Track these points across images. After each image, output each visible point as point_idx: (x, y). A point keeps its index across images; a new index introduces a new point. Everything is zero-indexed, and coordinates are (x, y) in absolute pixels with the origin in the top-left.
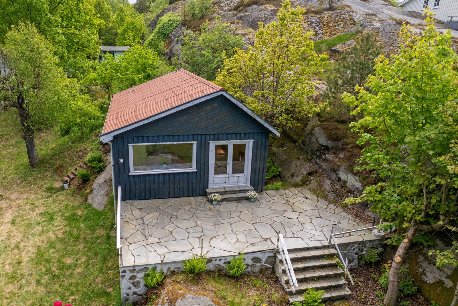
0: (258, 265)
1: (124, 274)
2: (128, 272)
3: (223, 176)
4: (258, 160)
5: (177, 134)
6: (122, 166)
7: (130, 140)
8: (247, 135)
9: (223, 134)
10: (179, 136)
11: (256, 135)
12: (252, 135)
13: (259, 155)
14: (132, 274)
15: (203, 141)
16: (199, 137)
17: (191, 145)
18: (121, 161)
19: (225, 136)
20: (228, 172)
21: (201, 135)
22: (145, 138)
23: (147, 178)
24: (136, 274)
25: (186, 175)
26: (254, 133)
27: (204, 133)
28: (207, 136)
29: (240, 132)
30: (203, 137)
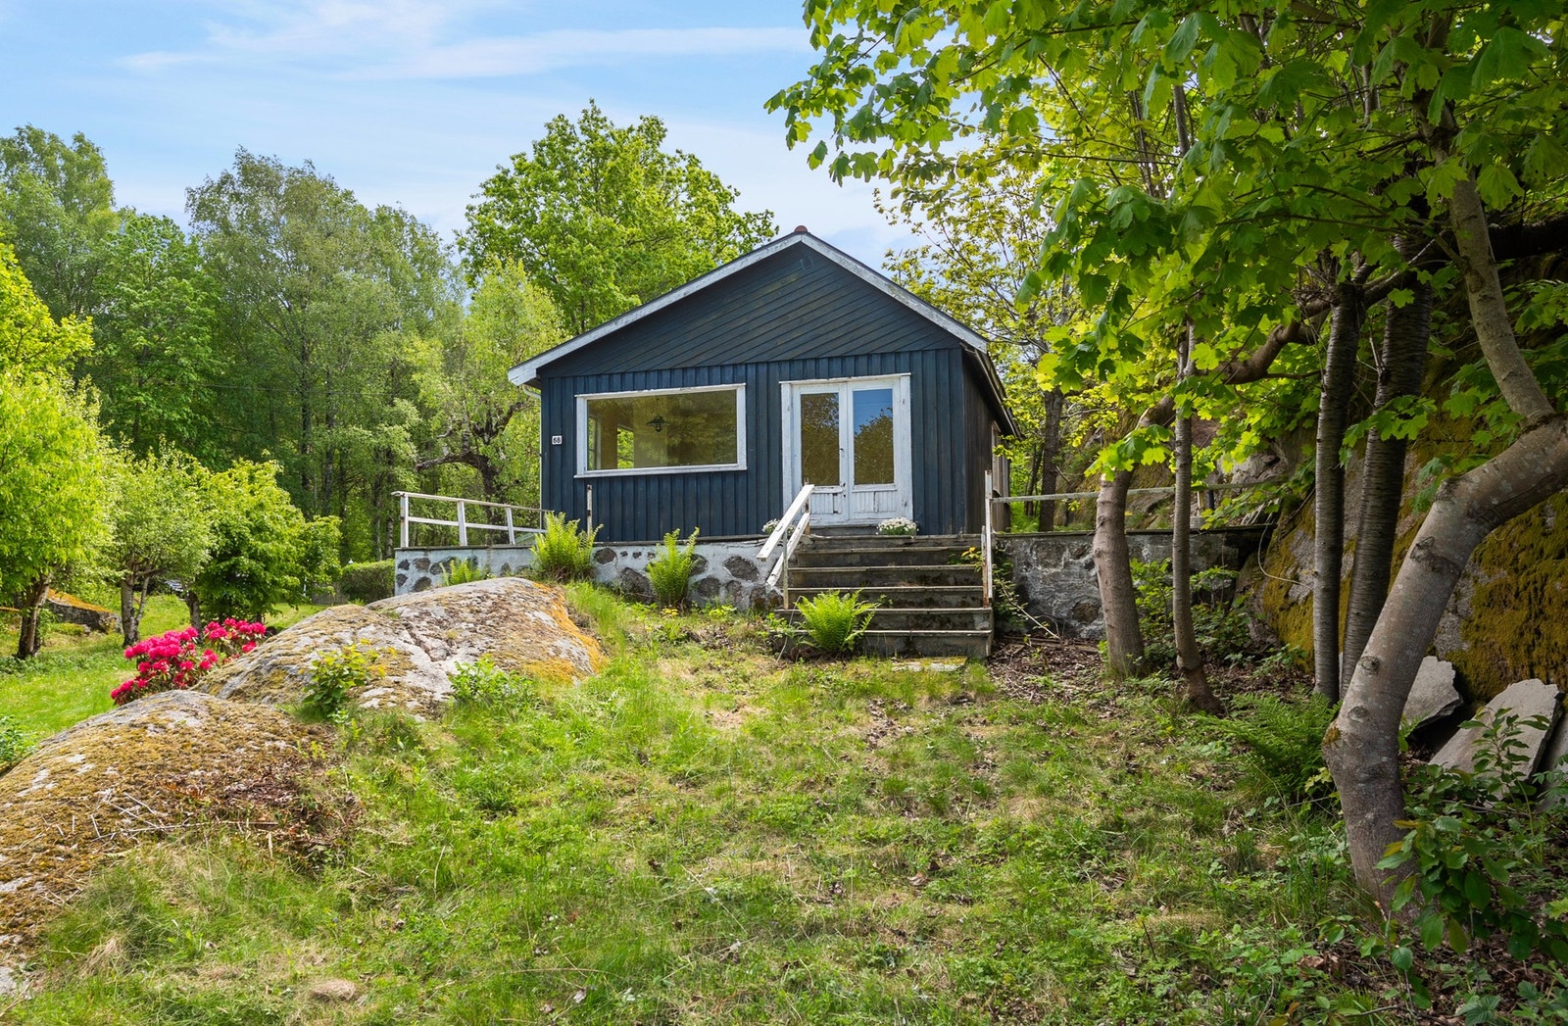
0: (747, 584)
1: (403, 572)
2: (412, 567)
3: (827, 489)
4: (933, 437)
5: (693, 363)
6: (558, 452)
7: (581, 383)
8: (891, 360)
9: (817, 359)
10: (697, 368)
11: (917, 357)
12: (904, 359)
13: (932, 421)
14: (422, 575)
15: (763, 381)
16: (751, 371)
17: (733, 393)
18: (557, 440)
19: (824, 364)
20: (842, 480)
21: (757, 364)
22: (616, 379)
23: (618, 488)
24: (429, 575)
25: (717, 482)
26: (911, 353)
27: (765, 358)
28: (772, 367)
29: (868, 349)
30: (763, 369)
